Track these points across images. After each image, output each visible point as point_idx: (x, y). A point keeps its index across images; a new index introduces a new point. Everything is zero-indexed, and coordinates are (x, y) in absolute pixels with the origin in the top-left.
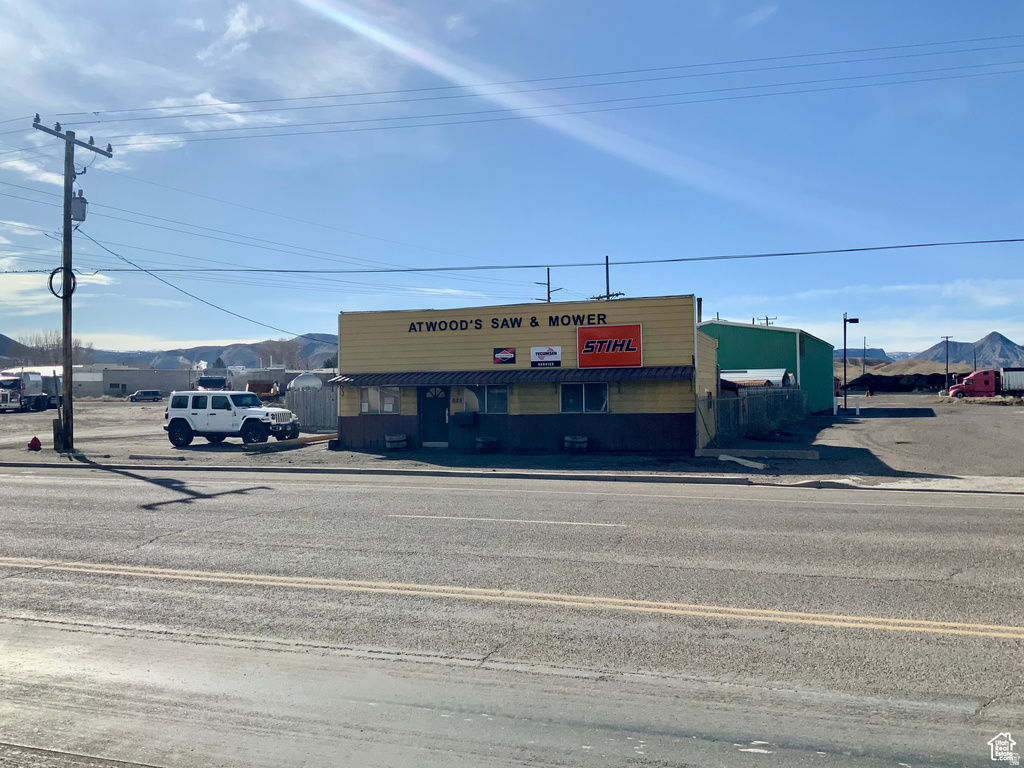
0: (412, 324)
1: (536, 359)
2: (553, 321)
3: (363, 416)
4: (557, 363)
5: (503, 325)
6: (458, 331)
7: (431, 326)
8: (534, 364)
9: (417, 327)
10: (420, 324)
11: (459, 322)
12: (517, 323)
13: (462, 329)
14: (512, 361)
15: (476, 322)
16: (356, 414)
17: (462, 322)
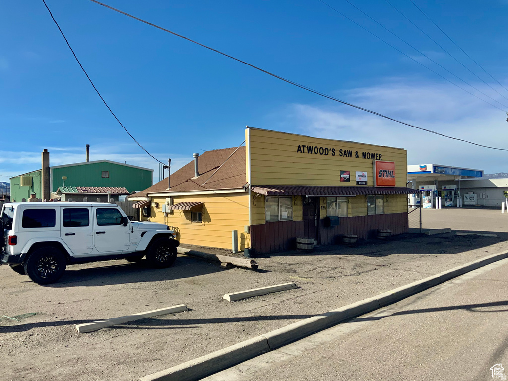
0: (299, 146)
1: (358, 179)
2: (364, 155)
3: (269, 223)
4: (366, 183)
5: (344, 155)
6: (323, 155)
7: (310, 150)
8: (358, 182)
9: (302, 148)
10: (304, 147)
11: (324, 149)
12: (349, 154)
13: (326, 154)
14: (348, 180)
15: (332, 150)
16: (263, 222)
17: (326, 149)
